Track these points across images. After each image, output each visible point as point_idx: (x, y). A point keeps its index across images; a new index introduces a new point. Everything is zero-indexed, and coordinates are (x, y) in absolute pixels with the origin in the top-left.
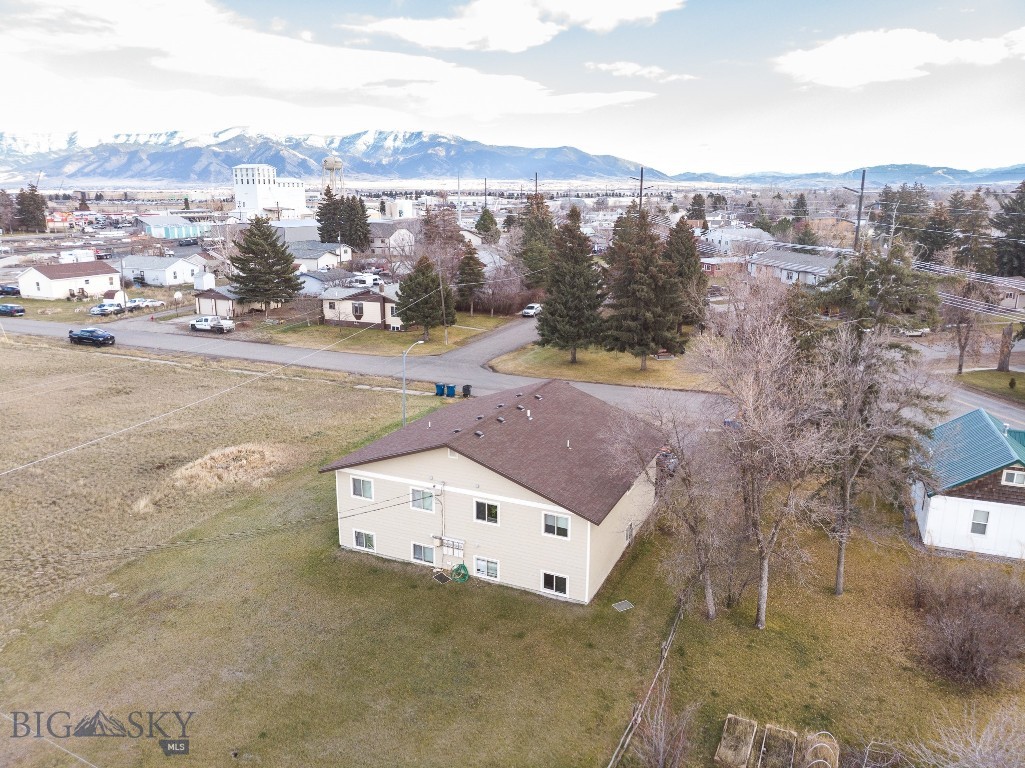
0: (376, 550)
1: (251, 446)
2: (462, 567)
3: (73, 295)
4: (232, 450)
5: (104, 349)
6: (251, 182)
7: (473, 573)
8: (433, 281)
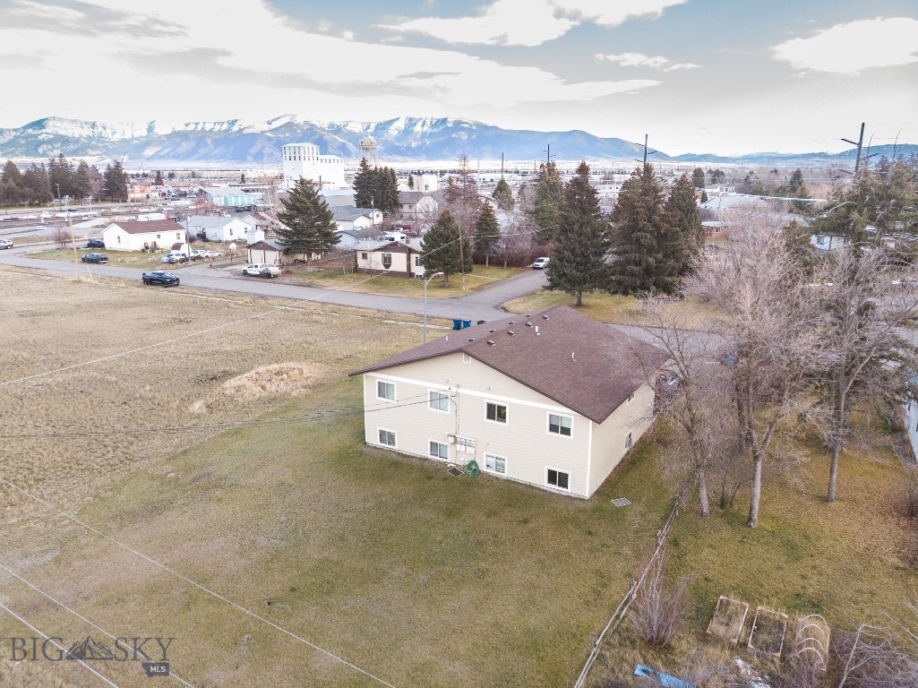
0: (396, 447)
1: (292, 365)
2: (473, 462)
3: (147, 248)
4: (275, 367)
5: (170, 289)
6: (297, 158)
7: (483, 468)
8: (453, 232)
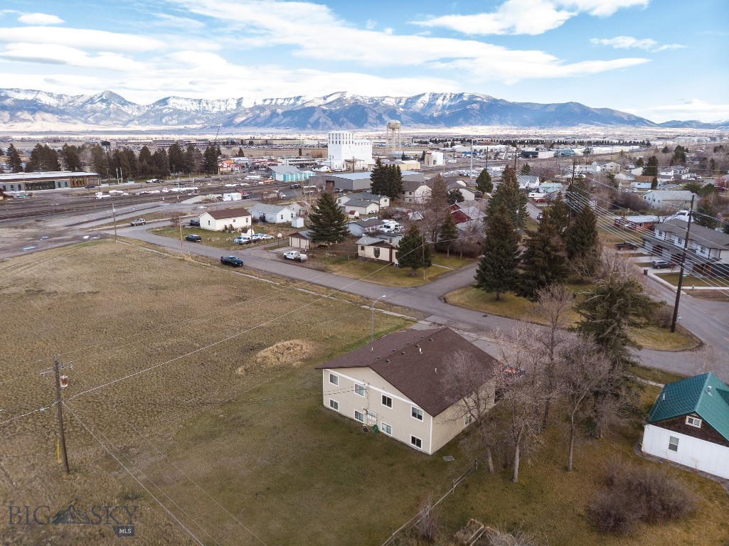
0: (338, 411)
1: (297, 341)
2: (376, 426)
3: (226, 228)
4: (287, 343)
5: (237, 269)
6: (338, 142)
7: (381, 430)
8: (418, 240)
